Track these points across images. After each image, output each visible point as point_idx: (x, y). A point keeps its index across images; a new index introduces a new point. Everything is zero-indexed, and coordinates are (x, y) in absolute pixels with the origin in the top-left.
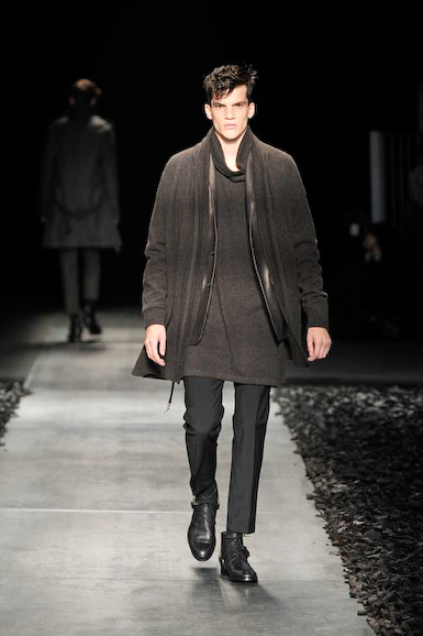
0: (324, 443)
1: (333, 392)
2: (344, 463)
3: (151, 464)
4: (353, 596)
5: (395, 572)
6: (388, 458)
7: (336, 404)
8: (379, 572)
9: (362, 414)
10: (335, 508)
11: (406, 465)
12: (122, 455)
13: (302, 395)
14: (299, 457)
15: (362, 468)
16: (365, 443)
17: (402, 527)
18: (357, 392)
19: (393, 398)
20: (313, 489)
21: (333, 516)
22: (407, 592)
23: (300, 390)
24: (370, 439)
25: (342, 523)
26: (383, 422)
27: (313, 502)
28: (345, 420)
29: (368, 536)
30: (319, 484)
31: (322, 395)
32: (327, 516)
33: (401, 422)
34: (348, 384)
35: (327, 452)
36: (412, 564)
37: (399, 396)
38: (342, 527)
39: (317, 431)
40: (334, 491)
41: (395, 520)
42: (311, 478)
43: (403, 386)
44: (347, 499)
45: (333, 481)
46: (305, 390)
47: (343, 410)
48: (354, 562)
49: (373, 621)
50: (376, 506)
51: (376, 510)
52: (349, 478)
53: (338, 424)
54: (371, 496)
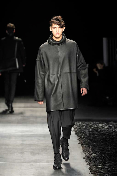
0: (89, 140)
1: (91, 124)
2: (95, 147)
3: (32, 147)
6: (110, 145)
7: (92, 127)
9: (101, 131)
10: (92, 162)
11: (115, 147)
12: (22, 144)
13: (81, 125)
14: (80, 145)
15: (101, 149)
16: (102, 140)
17: (114, 168)
18: (99, 123)
19: (111, 126)
20: (85, 155)
21: (91, 164)
23: (80, 123)
24: (103, 139)
25: (94, 167)
26: (108, 133)
27: (85, 160)
28: (95, 133)
29: (103, 171)
30: (87, 154)
31: (88, 124)
32: (89, 164)
33: (114, 133)
34: (96, 121)
35: (89, 143)
37: (113, 125)
39: (86, 136)
40: (92, 156)
41: (112, 165)
42: (84, 152)
43: (114, 121)
44: (96, 159)
45: (91, 153)
46: (82, 123)
47: (95, 129)
50: (106, 161)
52: (97, 152)
53: (93, 134)
54: (104, 157)
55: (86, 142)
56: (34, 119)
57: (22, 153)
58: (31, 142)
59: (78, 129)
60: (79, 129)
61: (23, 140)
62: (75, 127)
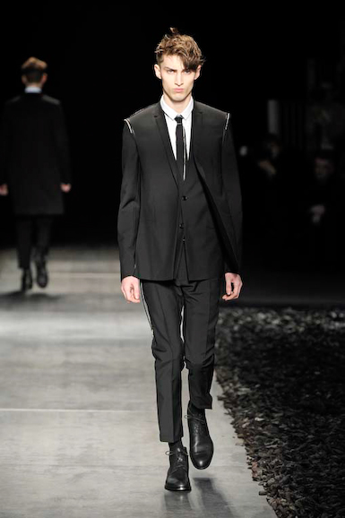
0: (231, 355)
1: (238, 313)
2: (248, 370)
3: (90, 371)
4: (255, 479)
5: (289, 459)
6: (284, 366)
7: (241, 322)
8: (276, 460)
9: (261, 331)
10: (240, 408)
11: (298, 372)
12: (66, 364)
15: (262, 375)
16: (264, 354)
17: (296, 423)
18: (259, 312)
19: (288, 318)
20: (222, 392)
21: (239, 414)
22: (299, 476)
24: (268, 351)
25: (246, 420)
26: (278, 338)
27: (222, 403)
28: (249, 336)
29: (267, 430)
30: (227, 388)
31: (230, 315)
32: (233, 414)
33: (294, 337)
34: (250, 306)
35: (233, 361)
36: (304, 453)
37: (292, 315)
38: (246, 423)
39: (225, 345)
40: (239, 393)
41: (289, 417)
42: (220, 383)
43: (295, 307)
44: (250, 400)
45: (238, 385)
47: (247, 328)
48: (256, 451)
49: (271, 500)
50: (273, 405)
51: (273, 409)
52: (252, 382)
53: (242, 339)
54: (269, 397)
56: (97, 302)
57: (65, 385)
58: (87, 359)
61: (68, 354)
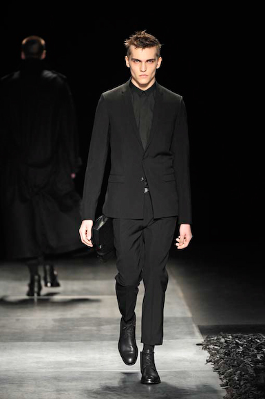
0: (253, 389)
13: (232, 342)
55: (245, 393)
56: (94, 328)
59: (222, 355)
60: (225, 354)
61: (59, 391)
62: (215, 349)
